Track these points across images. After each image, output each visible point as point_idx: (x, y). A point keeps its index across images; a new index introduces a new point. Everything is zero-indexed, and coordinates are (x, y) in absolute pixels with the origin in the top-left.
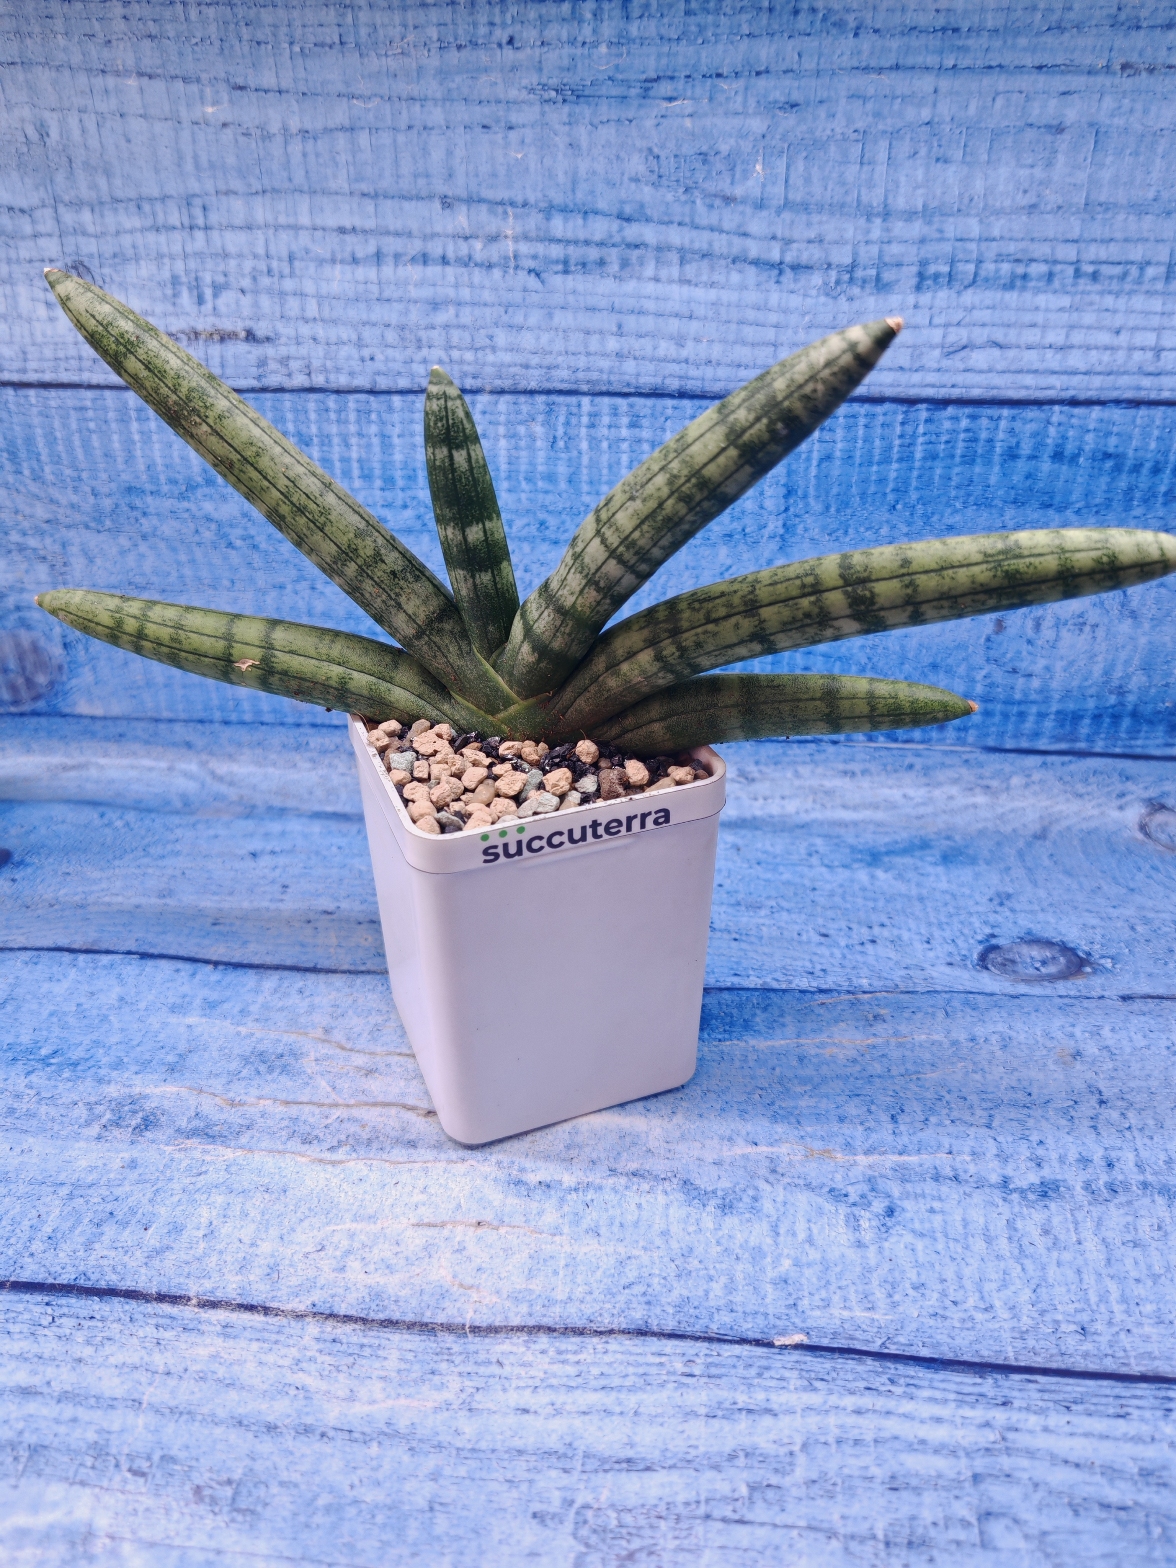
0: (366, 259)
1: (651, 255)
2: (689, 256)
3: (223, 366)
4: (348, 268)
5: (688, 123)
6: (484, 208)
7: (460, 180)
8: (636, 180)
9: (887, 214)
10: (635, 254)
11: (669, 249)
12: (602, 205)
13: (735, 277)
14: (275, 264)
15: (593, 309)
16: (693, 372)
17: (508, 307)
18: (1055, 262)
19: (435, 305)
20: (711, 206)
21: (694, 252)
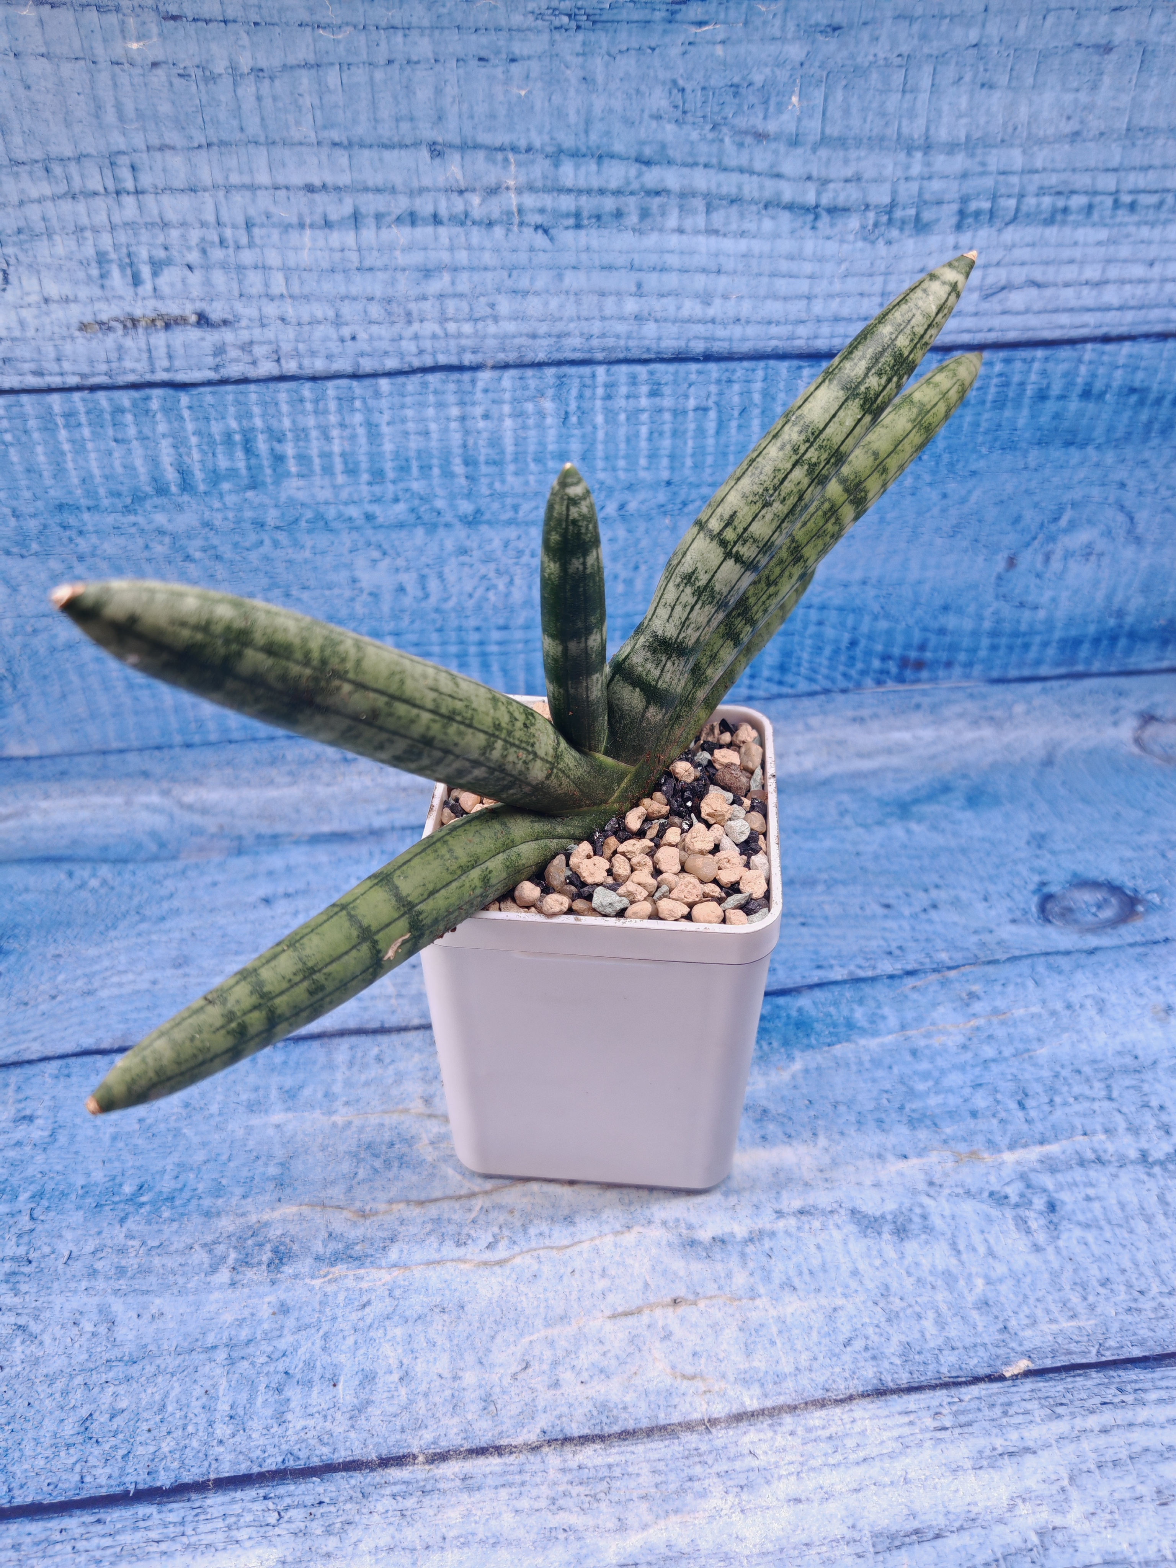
0: (341, 223)
1: (674, 201)
2: (716, 202)
3: (170, 357)
4: (320, 234)
5: (719, 50)
6: (481, 155)
7: (452, 123)
8: (658, 117)
9: (928, 147)
10: (655, 203)
11: (694, 195)
12: (618, 147)
13: (768, 225)
14: (228, 233)
15: (608, 268)
16: (720, 332)
17: (511, 270)
18: (1095, 193)
19: (427, 272)
20: (741, 145)
21: (721, 198)
